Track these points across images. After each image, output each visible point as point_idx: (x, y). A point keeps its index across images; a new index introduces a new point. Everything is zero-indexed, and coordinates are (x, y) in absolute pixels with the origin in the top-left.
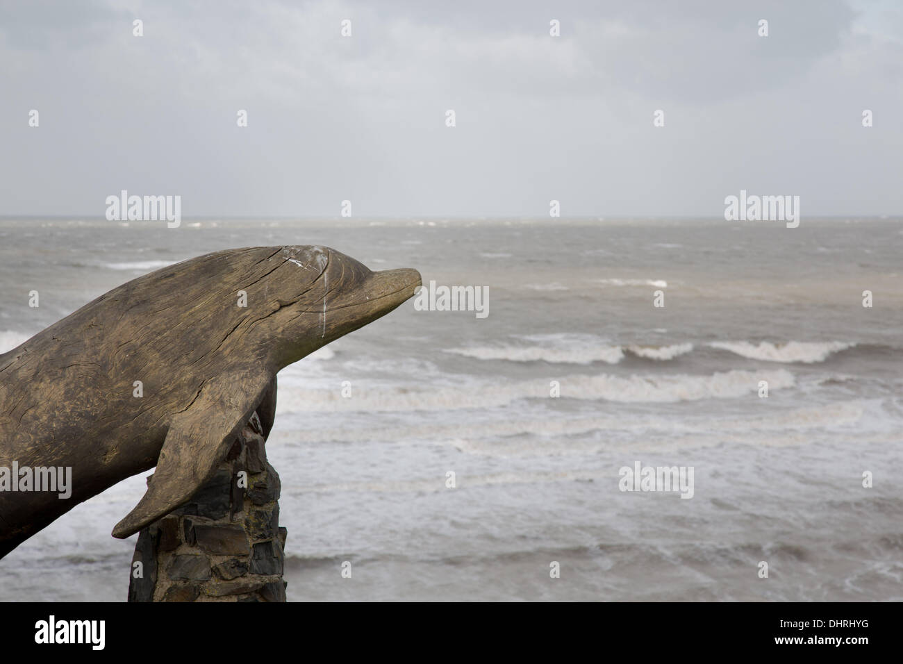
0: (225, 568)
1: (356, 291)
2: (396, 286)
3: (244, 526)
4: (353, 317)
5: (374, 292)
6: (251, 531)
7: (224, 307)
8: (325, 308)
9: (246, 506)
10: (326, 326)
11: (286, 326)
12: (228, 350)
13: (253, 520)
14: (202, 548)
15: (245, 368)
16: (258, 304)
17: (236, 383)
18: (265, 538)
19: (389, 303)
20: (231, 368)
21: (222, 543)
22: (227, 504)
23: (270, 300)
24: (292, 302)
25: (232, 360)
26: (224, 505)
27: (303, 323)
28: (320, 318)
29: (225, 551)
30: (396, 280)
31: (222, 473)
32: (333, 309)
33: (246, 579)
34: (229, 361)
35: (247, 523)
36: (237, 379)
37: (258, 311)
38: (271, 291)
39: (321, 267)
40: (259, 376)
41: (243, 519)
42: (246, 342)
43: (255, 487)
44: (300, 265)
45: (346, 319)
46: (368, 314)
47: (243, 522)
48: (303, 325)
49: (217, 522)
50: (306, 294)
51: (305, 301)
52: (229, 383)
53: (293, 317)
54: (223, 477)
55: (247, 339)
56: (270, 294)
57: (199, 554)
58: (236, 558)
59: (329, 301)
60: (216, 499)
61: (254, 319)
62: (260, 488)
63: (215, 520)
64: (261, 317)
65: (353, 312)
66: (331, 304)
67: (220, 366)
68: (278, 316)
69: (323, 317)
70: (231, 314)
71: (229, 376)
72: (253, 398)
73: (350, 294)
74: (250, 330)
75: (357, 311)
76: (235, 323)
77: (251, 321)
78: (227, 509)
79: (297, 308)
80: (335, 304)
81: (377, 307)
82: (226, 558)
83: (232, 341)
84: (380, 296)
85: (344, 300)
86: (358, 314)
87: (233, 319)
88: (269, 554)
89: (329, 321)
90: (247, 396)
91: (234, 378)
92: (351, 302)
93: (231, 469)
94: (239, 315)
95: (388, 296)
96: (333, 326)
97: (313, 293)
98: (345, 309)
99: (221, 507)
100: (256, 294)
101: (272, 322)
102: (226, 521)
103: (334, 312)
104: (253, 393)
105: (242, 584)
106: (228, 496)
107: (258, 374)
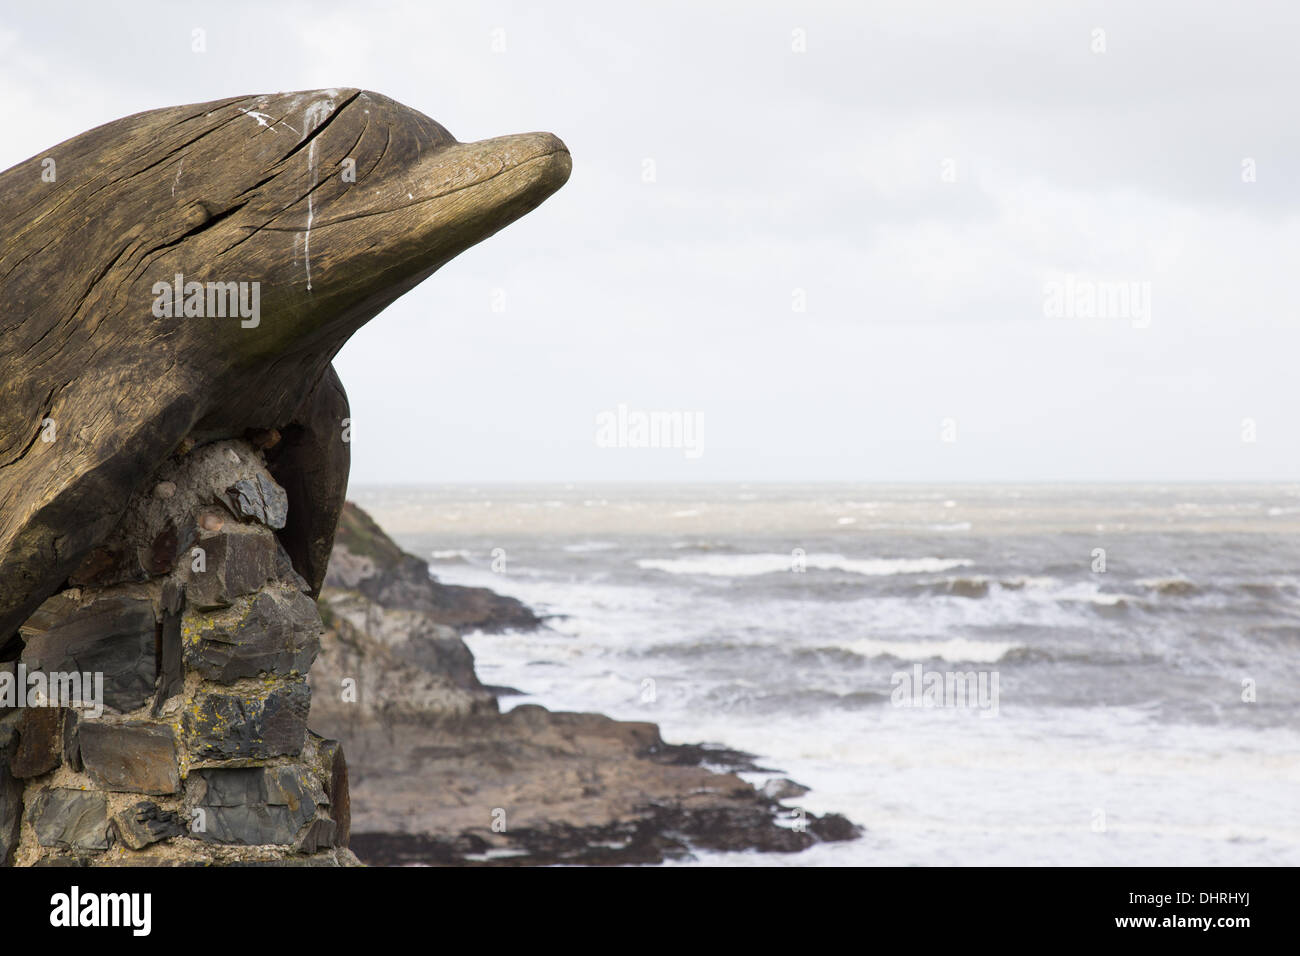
0: (127, 822)
1: (387, 181)
2: (482, 168)
3: (178, 728)
4: (374, 240)
5: (428, 182)
6: (189, 741)
7: (87, 219)
8: (310, 219)
9: (191, 684)
10: (313, 262)
11: (219, 260)
12: (95, 319)
13: (199, 717)
14: (91, 776)
15: (129, 360)
16: (158, 212)
17: (107, 393)
18: (223, 758)
19: (461, 209)
20: (102, 361)
21: (127, 764)
22: (149, 678)
23: (182, 201)
24: (231, 205)
25: (103, 341)
26: (143, 681)
27: (255, 255)
28: (296, 244)
29: (132, 784)
30: (487, 154)
31: (140, 608)
32: (330, 223)
33: (173, 851)
34: (99, 343)
35: (186, 721)
36: (110, 384)
37: (157, 228)
38: (188, 181)
39: (306, 127)
40: (161, 378)
41: (179, 713)
42: (131, 298)
43: (204, 641)
44: (262, 122)
45: (359, 245)
46: (412, 233)
47: (178, 719)
48: (256, 261)
49: (126, 718)
50: (264, 188)
51: (262, 202)
52: (93, 394)
53: (236, 240)
54: (142, 615)
55: (132, 291)
56: (185, 188)
57: (87, 788)
58: (153, 800)
59: (321, 205)
60: (129, 666)
61: (150, 246)
62: (215, 643)
63: (123, 712)
64: (165, 241)
65: (373, 231)
66: (327, 210)
67: (82, 356)
68: (203, 240)
69: (304, 241)
70: (99, 237)
71: (98, 378)
72: (133, 427)
73: (373, 189)
74: (138, 271)
75: (384, 226)
76: (107, 255)
77: (142, 251)
78: (150, 689)
79: (245, 220)
80: (336, 211)
81: (432, 218)
82: (134, 800)
83: (102, 298)
84: (441, 190)
85: (357, 201)
86: (386, 233)
87: (104, 246)
88: (256, 796)
89: (318, 249)
90: (118, 422)
91: (106, 383)
92: (371, 206)
93: (158, 599)
94: (116, 237)
95: (461, 192)
96: (327, 263)
97: (280, 183)
98: (354, 222)
99: (137, 684)
100: (154, 189)
101: (187, 252)
102: (144, 715)
103: (329, 229)
104: (136, 415)
105: (161, 861)
106: (152, 660)
107: (157, 373)
